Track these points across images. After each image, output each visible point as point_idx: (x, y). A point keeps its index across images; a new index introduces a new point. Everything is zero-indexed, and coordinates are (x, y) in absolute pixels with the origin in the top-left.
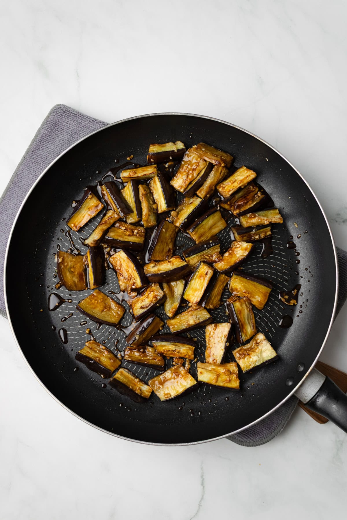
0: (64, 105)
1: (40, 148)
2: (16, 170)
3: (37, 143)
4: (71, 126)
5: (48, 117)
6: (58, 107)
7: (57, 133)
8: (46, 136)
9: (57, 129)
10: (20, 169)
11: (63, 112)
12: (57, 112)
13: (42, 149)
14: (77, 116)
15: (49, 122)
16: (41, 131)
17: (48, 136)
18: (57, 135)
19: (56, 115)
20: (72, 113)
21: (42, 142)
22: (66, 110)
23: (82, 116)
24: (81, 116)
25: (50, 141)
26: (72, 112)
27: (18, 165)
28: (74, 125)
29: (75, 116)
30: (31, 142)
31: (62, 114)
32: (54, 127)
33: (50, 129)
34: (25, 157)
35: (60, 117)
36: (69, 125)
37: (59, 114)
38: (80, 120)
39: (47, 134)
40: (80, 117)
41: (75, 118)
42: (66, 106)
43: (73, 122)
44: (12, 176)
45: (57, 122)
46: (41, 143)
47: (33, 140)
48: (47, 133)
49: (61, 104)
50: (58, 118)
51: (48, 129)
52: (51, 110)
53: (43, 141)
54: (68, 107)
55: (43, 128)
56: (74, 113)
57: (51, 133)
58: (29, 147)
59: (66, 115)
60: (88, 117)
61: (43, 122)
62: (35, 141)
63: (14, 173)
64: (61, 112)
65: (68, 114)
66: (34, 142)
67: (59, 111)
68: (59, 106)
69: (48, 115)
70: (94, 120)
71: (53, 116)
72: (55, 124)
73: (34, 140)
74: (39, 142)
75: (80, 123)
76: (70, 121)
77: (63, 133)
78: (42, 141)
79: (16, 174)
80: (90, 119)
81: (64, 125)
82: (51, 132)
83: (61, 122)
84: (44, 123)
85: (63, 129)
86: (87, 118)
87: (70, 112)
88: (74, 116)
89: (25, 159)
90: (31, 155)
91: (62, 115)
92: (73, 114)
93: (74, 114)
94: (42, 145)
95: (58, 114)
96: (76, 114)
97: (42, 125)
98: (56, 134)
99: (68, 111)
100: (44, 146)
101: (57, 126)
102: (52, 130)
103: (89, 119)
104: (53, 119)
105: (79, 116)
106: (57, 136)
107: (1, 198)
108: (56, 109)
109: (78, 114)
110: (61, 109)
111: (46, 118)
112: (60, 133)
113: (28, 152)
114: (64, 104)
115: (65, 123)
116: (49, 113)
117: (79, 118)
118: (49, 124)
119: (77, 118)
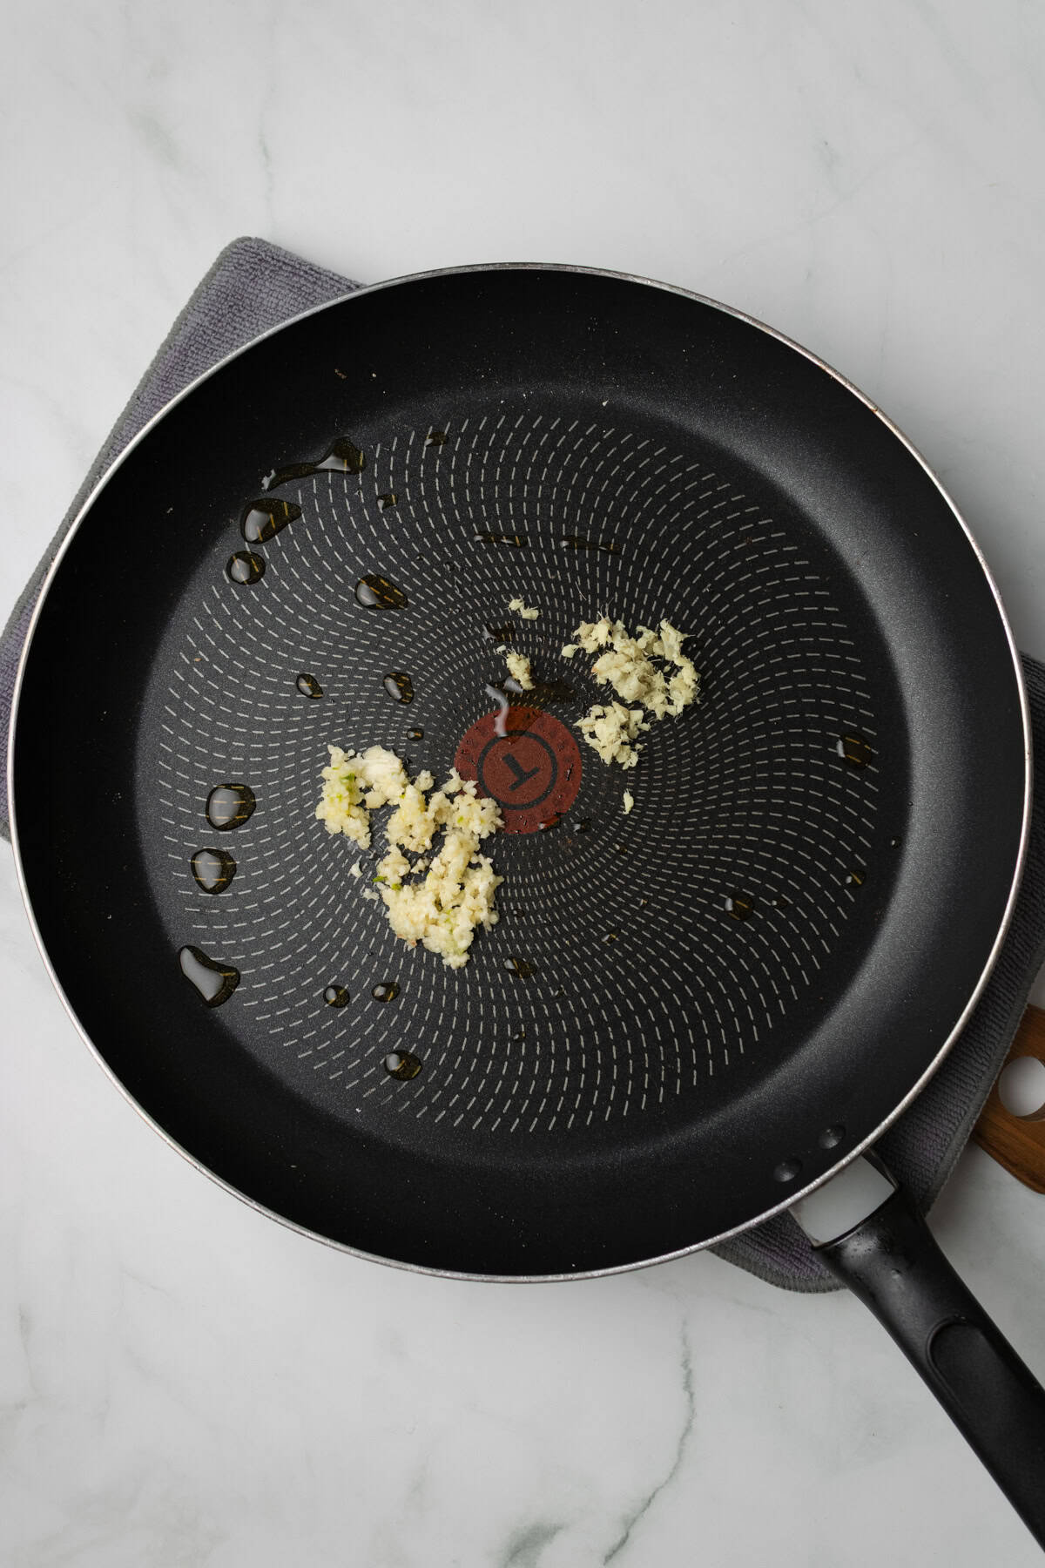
0: (261, 240)
1: (186, 370)
2: (110, 436)
3: (177, 354)
4: (281, 303)
5: (211, 275)
6: (242, 245)
7: (238, 326)
8: (205, 333)
9: (240, 311)
10: (124, 433)
11: (260, 260)
12: (239, 259)
13: (192, 374)
14: (302, 273)
15: (213, 292)
16: (189, 317)
17: (209, 332)
18: (237, 331)
19: (235, 268)
20: (284, 263)
21: (193, 352)
22: (266, 255)
23: (317, 273)
24: (313, 273)
25: (216, 348)
26: (287, 261)
27: (119, 419)
28: (292, 302)
29: (295, 274)
30: (159, 352)
31: (256, 267)
32: (231, 306)
33: (217, 313)
34: (138, 398)
35: (251, 274)
36: (275, 301)
37: (244, 268)
38: (308, 285)
39: (207, 328)
40: (310, 278)
41: (295, 279)
42: (269, 244)
43: (288, 291)
44: (100, 454)
45: (240, 292)
46: (190, 354)
47: (162, 345)
48: (207, 324)
49: (253, 236)
50: (243, 279)
51: (212, 313)
52: (222, 253)
53: (196, 348)
54: (274, 246)
55: (195, 307)
56: (293, 263)
57: (220, 324)
58: (152, 365)
59: (266, 269)
60: (336, 278)
61: (196, 291)
62: (170, 348)
63: (103, 447)
64: (252, 260)
65: (275, 265)
66: (166, 353)
67: (247, 258)
68: (246, 243)
69: (211, 269)
70: (352, 286)
71: (228, 274)
72: (232, 296)
73: (168, 345)
74: (184, 352)
75: (310, 294)
76: (278, 289)
77: (257, 326)
78: (193, 349)
79: (112, 447)
80: (341, 283)
81: (259, 300)
82: (219, 321)
83: (252, 290)
84: (198, 294)
85: (255, 314)
86: (332, 279)
87: (279, 261)
88: (290, 272)
89: (139, 403)
90: (157, 392)
91: (254, 269)
92: (290, 268)
93: (293, 267)
94: (192, 361)
95: (242, 265)
96: (298, 266)
97: (191, 299)
98: (235, 328)
99: (273, 259)
100: (197, 365)
101: (238, 302)
102: (223, 315)
103: (337, 281)
104: (227, 282)
105: (306, 272)
106: (238, 335)
107: (64, 520)
108: (235, 250)
109: (303, 268)
110: (252, 250)
111: (204, 279)
112: (248, 325)
113: (149, 380)
114: (259, 237)
115: (264, 296)
116: (214, 264)
117: (306, 279)
118: (215, 298)
119: (302, 282)
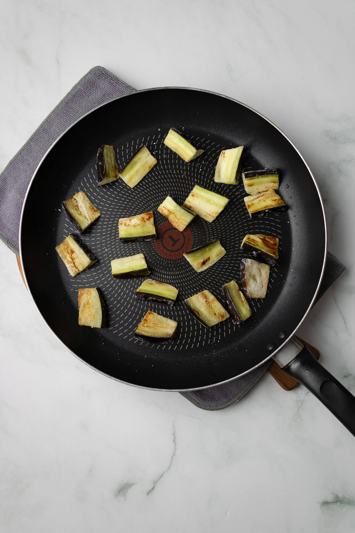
0: (104, 68)
1: (74, 102)
2: (47, 117)
3: (72, 96)
4: (106, 87)
5: (87, 75)
6: (98, 68)
7: (91, 91)
8: (81, 92)
9: (93, 87)
10: (51, 117)
11: (102, 73)
12: (96, 72)
13: (75, 103)
14: (113, 79)
15: (86, 80)
16: (78, 86)
17: (83, 92)
18: (91, 93)
19: (94, 74)
20: (109, 76)
21: (77, 97)
22: (104, 72)
23: (118, 80)
24: (117, 80)
25: (84, 97)
26: (110, 75)
27: (51, 113)
28: (109, 87)
29: (111, 79)
30: (67, 95)
31: (100, 75)
32: (91, 85)
33: (86, 87)
34: (58, 107)
35: (98, 77)
36: (104, 86)
37: (97, 75)
38: (115, 83)
39: (82, 90)
40: (116, 81)
41: (111, 81)
42: (106, 69)
43: (108, 84)
44: (43, 122)
45: (94, 82)
46: (76, 97)
47: (68, 93)
48: (82, 89)
49: (101, 66)
50: (96, 78)
51: (84, 86)
52: (91, 69)
53: (78, 96)
54: (107, 70)
55: (80, 84)
56: (111, 76)
57: (86, 90)
58: (64, 98)
59: (103, 76)
60: (123, 83)
61: (81, 79)
62: (70, 94)
63: (45, 120)
64: (100, 73)
65: (106, 76)
66: (69, 95)
67: (98, 72)
68: (99, 68)
69: (87, 74)
70: (128, 86)
71: (91, 76)
72: (92, 82)
73: (70, 93)
74: (74, 96)
75: (115, 86)
76: (105, 83)
77: (97, 92)
78: (77, 96)
79: (47, 120)
80: (124, 85)
81: (99, 85)
82: (86, 89)
83: (98, 82)
84: (82, 80)
85: (98, 89)
86: (122, 83)
87: (107, 75)
88: (110, 79)
89: (58, 109)
90: (63, 107)
91: (100, 76)
92: (110, 78)
93: (111, 77)
94: (76, 99)
95: (96, 74)
96: (113, 77)
97: (79, 81)
98: (91, 92)
99: (106, 74)
100: (77, 101)
101: (93, 85)
102: (88, 88)
103: (123, 84)
104: (91, 78)
105: (115, 79)
106: (91, 94)
107: (29, 139)
108: (95, 69)
109: (114, 78)
110: (100, 70)
111: (84, 76)
112: (94, 92)
113: (62, 103)
114: (103, 67)
115: (101, 84)
116: (88, 72)
117: (114, 81)
118: (87, 82)
119: (113, 82)
